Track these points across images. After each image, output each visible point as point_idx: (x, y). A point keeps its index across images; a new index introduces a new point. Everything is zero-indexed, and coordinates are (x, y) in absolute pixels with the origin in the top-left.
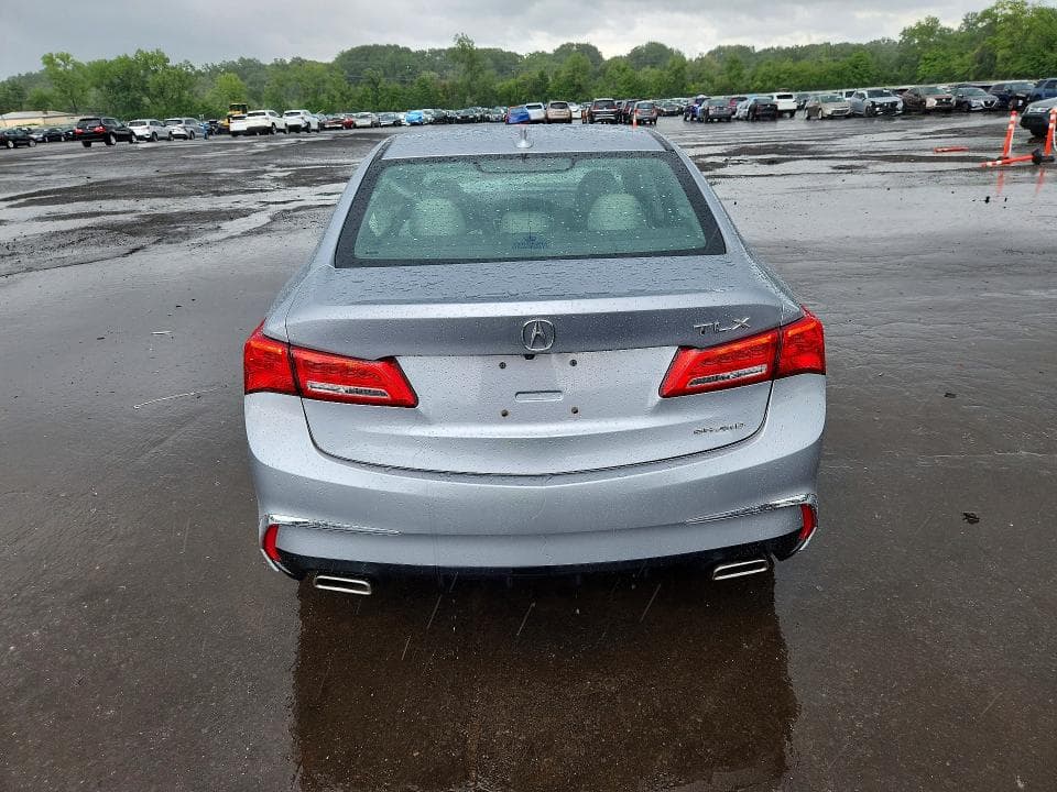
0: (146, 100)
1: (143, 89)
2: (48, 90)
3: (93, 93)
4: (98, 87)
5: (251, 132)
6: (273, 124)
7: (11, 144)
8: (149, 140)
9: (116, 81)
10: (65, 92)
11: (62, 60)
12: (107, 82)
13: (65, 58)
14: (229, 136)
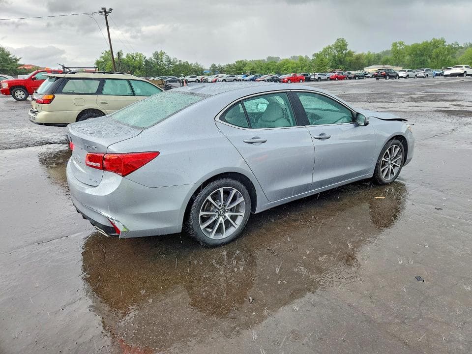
0: (429, 60)
1: (429, 56)
2: (389, 57)
3: (408, 57)
4: (410, 55)
5: (452, 75)
6: (465, 72)
7: (357, 78)
8: (406, 78)
9: (418, 52)
10: (396, 57)
11: (400, 44)
12: (414, 53)
13: (401, 44)
14: (443, 77)
